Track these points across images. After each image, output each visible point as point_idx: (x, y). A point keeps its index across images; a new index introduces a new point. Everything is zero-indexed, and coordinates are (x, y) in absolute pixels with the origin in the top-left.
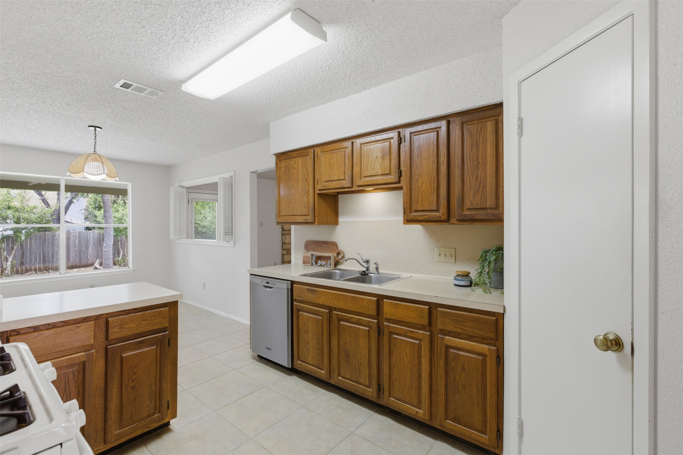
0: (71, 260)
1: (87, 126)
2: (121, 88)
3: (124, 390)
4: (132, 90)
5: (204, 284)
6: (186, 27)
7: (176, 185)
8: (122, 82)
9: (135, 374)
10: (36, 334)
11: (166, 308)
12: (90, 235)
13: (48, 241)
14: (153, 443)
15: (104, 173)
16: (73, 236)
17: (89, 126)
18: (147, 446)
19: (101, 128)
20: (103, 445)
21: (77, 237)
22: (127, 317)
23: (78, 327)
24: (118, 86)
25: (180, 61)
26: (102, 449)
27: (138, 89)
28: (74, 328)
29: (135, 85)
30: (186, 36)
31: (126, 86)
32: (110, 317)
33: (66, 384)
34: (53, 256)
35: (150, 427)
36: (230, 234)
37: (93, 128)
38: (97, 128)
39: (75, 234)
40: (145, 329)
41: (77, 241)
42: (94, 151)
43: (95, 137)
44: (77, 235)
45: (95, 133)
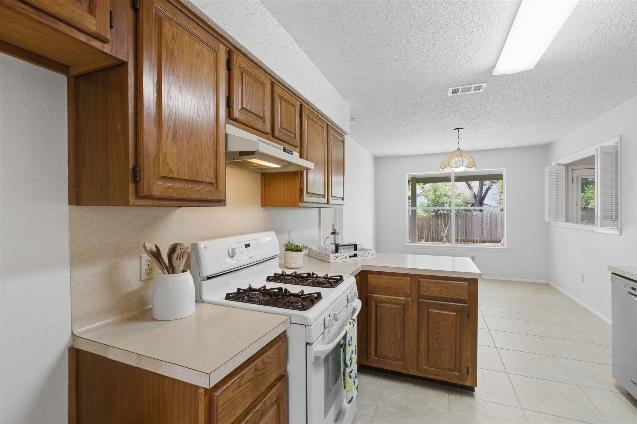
0: (484, 235)
1: (453, 130)
2: (453, 95)
3: (430, 337)
4: (461, 92)
5: (583, 276)
6: (462, 24)
7: (554, 164)
8: (451, 90)
9: (438, 329)
10: (380, 276)
11: (465, 283)
12: (498, 215)
13: (469, 219)
14: (454, 395)
15: (462, 165)
16: (485, 216)
17: (455, 129)
18: (449, 394)
19: (463, 129)
20: (416, 371)
21: (489, 218)
22: (432, 281)
23: (401, 279)
24: (450, 94)
25: (479, 51)
26: (416, 373)
27: (464, 90)
28: (398, 279)
29: (461, 88)
30: (468, 30)
31: (455, 91)
32: (421, 278)
33: (394, 314)
34: (472, 231)
35: (452, 380)
36: (614, 219)
37: (457, 130)
38: (460, 130)
39: (487, 214)
40: (446, 295)
41: (488, 220)
42: (458, 148)
43: (459, 137)
44: (489, 215)
45: (459, 134)
